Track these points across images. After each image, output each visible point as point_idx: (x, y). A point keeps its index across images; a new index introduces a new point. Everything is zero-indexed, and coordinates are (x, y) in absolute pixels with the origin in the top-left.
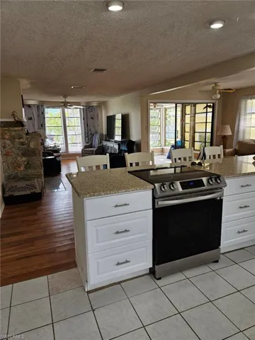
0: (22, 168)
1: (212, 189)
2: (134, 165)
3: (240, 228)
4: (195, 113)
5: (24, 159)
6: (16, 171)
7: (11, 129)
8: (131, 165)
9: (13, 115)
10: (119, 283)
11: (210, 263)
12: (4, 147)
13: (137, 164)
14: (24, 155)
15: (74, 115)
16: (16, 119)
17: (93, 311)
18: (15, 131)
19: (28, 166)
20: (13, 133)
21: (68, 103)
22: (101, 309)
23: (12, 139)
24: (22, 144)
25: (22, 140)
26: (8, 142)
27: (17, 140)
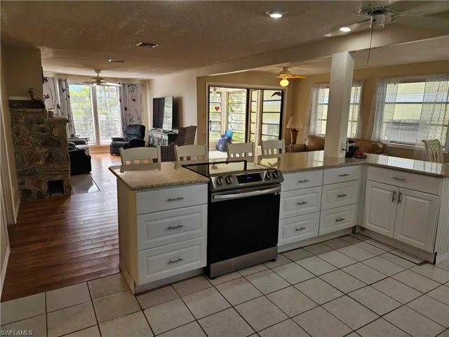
0: (42, 162)
1: (269, 184)
2: (185, 159)
3: (298, 225)
4: (263, 101)
5: (45, 150)
6: (33, 165)
7: (27, 110)
8: (181, 158)
9: (31, 93)
10: (171, 285)
11: (266, 262)
12: (18, 134)
13: (189, 158)
14: (45, 144)
15: (110, 95)
16: (35, 97)
17: (143, 310)
18: (32, 113)
19: (50, 159)
20: (31, 116)
21: (101, 79)
22: (151, 309)
23: (29, 123)
24: (43, 130)
25: (41, 126)
26: (23, 127)
27: (35, 125)
